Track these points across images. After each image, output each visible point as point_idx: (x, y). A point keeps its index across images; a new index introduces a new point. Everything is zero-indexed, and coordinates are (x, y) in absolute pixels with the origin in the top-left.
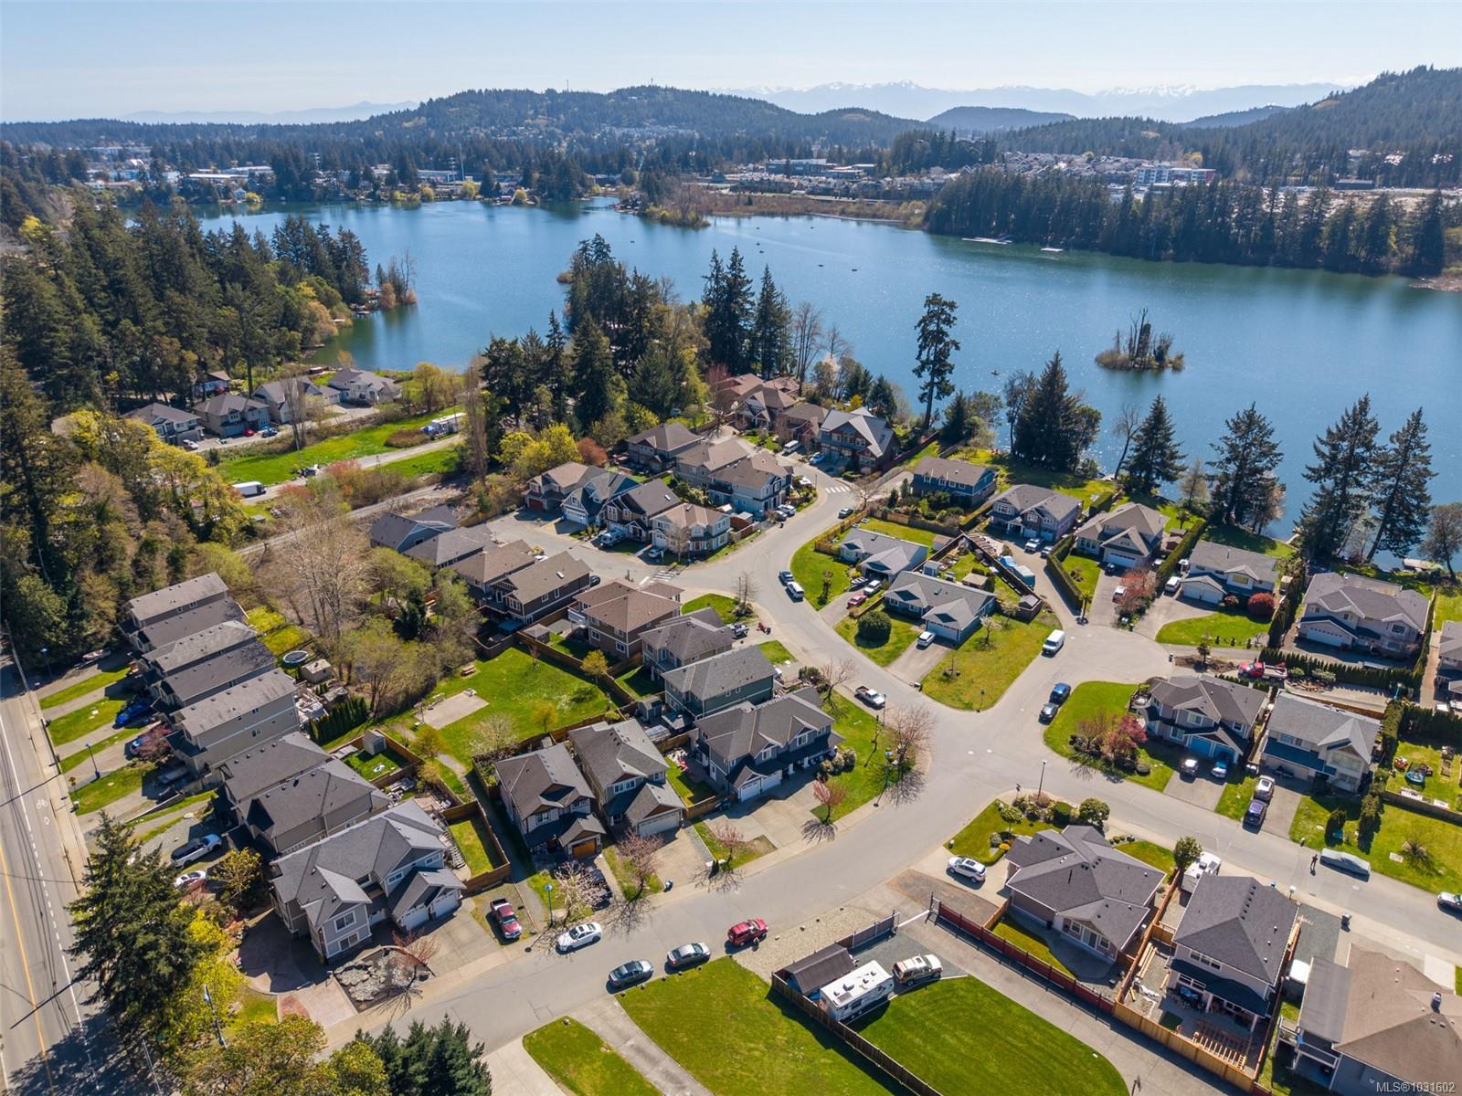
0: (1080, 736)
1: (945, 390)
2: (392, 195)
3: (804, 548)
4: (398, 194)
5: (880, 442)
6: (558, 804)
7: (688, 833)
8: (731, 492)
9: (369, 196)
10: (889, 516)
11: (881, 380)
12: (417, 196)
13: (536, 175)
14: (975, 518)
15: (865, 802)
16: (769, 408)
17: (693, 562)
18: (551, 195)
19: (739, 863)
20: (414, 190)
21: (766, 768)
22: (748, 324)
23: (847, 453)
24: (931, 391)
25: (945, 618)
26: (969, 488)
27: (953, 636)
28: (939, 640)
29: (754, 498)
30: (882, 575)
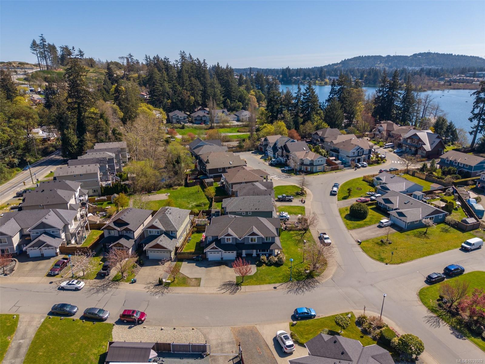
0: (446, 298)
2: (315, 82)
3: (358, 178)
4: (317, 82)
5: (431, 144)
6: (119, 229)
7: (170, 264)
8: (339, 153)
9: (308, 82)
10: (416, 174)
11: (451, 123)
12: (323, 83)
13: (365, 76)
14: (467, 181)
15: (269, 283)
18: (369, 83)
19: (175, 285)
20: (322, 80)
21: (227, 247)
22: (397, 103)
23: (413, 149)
24: (477, 129)
25: (401, 214)
26: (470, 167)
27: (403, 225)
28: (393, 226)
29: (347, 156)
30: (385, 192)
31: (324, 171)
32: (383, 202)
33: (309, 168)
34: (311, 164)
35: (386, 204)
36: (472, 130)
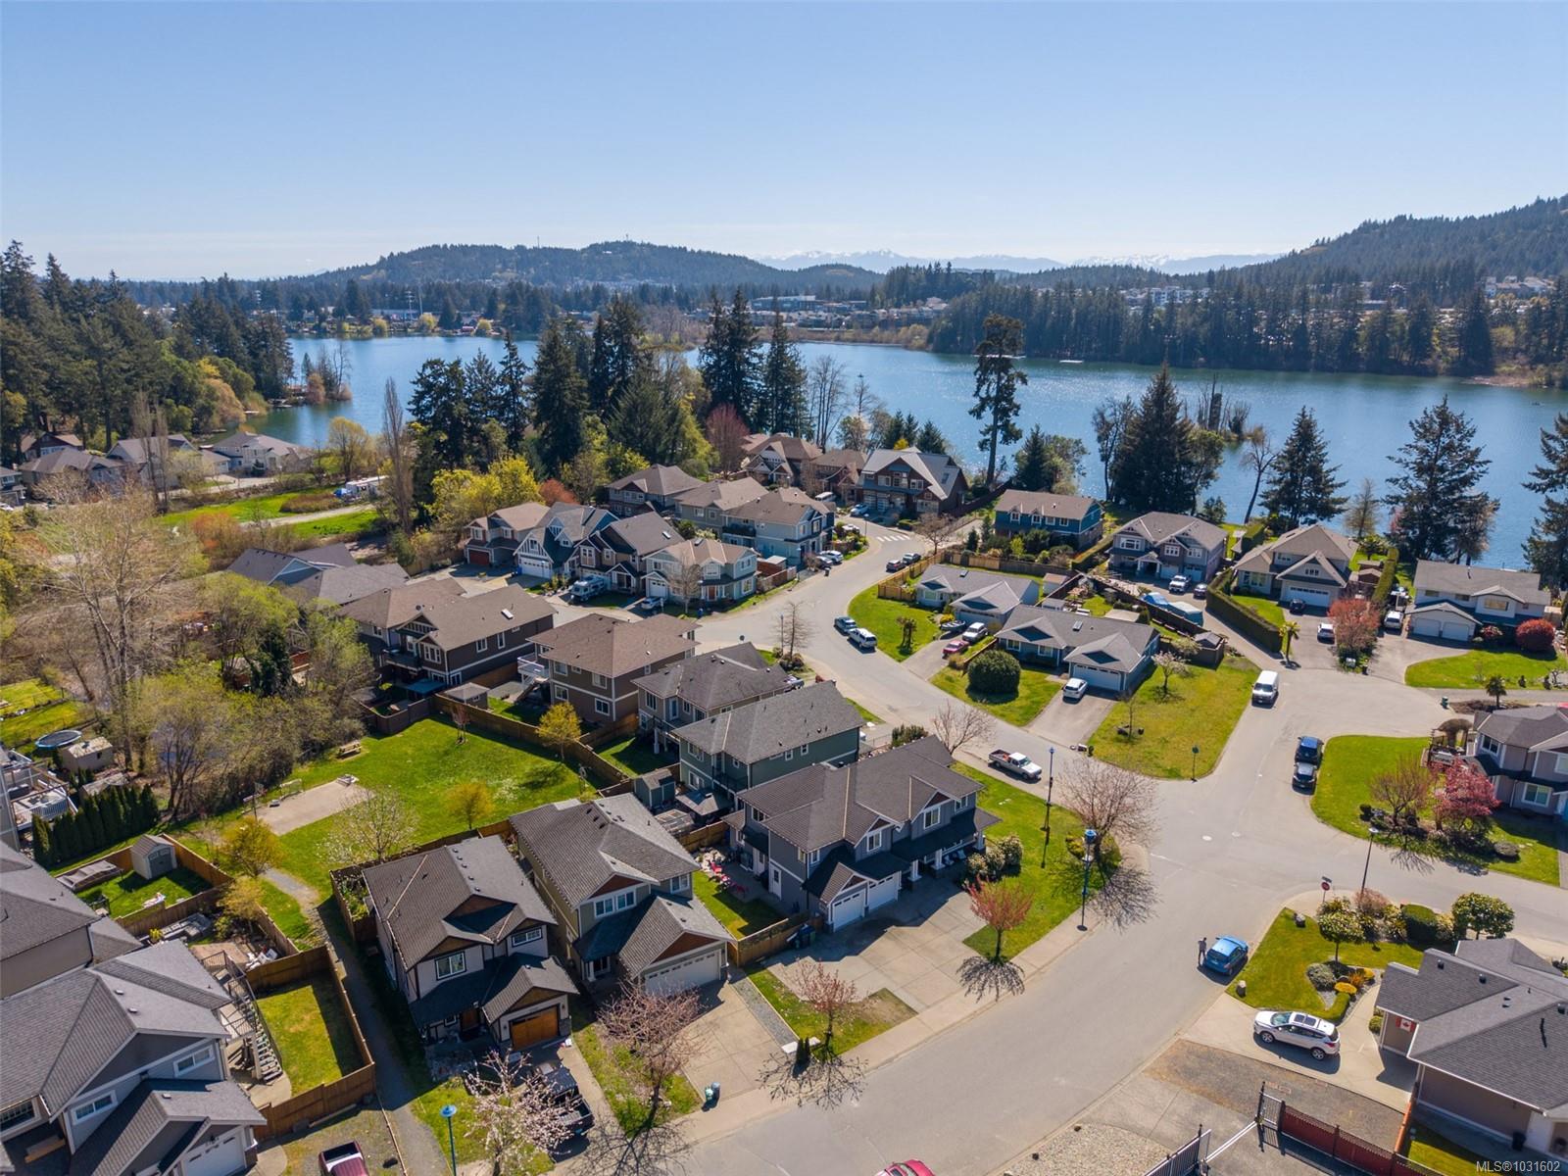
0: (1377, 805)
1: (1012, 435)
2: (340, 327)
3: (863, 596)
4: (346, 326)
5: (943, 482)
6: (482, 938)
7: (740, 990)
8: (754, 533)
9: (314, 328)
10: (971, 561)
11: (929, 426)
12: (369, 329)
13: (502, 306)
14: (1091, 557)
15: (1055, 923)
16: (790, 460)
17: (709, 613)
18: (518, 327)
19: (848, 1044)
20: (366, 322)
21: (875, 866)
23: (899, 501)
24: (994, 436)
25: (1101, 656)
26: (1074, 523)
27: (1114, 682)
28: (1092, 690)
29: (786, 540)
30: (986, 615)
31: (759, 591)
32: (1021, 639)
33: (721, 591)
34: (726, 577)
35: (1034, 642)
36: (982, 438)
